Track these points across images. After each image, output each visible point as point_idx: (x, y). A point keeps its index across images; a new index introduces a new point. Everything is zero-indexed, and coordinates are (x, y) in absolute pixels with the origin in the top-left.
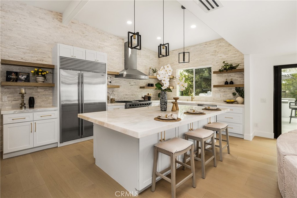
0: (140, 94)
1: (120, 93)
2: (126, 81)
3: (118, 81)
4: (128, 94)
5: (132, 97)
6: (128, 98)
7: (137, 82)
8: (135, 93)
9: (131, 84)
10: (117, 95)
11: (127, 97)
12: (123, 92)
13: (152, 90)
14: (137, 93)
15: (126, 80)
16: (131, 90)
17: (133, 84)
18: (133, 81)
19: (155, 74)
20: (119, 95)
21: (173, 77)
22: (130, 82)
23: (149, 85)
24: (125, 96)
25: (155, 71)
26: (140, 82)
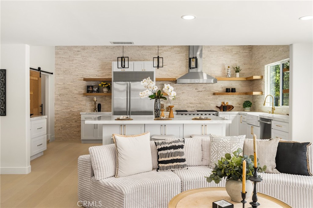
0: (213, 102)
1: (182, 101)
2: (190, 87)
3: (180, 87)
4: (194, 102)
5: (199, 105)
6: (193, 107)
7: (208, 87)
8: (205, 101)
9: (198, 90)
10: (177, 104)
11: (192, 106)
12: (186, 100)
13: (236, 97)
14: (209, 101)
15: (191, 86)
16: (198, 98)
17: (202, 89)
18: (202, 86)
19: (238, 74)
20: (180, 104)
21: (262, 77)
22: (197, 88)
23: (228, 90)
24: (189, 104)
25: (237, 70)
26: (213, 87)
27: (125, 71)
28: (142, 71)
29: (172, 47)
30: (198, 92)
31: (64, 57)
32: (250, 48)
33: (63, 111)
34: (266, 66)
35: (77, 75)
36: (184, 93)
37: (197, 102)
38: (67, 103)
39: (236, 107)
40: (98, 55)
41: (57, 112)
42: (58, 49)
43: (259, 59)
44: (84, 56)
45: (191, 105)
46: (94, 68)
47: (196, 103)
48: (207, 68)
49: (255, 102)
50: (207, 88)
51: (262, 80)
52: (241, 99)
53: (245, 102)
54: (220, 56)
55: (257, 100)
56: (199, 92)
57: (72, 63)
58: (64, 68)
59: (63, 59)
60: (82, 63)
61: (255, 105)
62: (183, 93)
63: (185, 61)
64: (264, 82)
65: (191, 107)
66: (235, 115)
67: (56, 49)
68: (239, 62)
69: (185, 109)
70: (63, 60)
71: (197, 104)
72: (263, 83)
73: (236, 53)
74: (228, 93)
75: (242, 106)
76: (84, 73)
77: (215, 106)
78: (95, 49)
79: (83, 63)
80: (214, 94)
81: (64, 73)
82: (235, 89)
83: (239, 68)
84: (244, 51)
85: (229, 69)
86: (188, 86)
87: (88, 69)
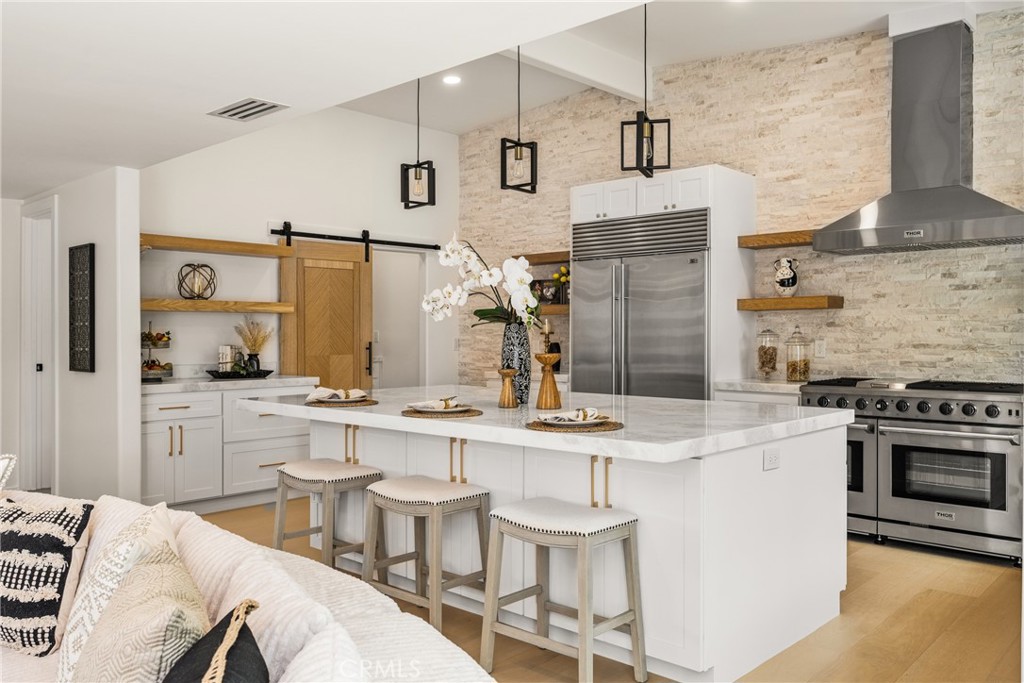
2: (914, 266)
3: (864, 269)
4: (934, 338)
6: (933, 365)
9: (957, 281)
10: (852, 347)
11: (926, 358)
15: (917, 260)
16: (955, 318)
17: (981, 275)
20: (866, 346)
22: (953, 269)
24: (912, 352)
27: (611, 216)
28: (663, 211)
29: (824, 91)
30: (959, 287)
31: (478, 190)
33: (478, 364)
35: (511, 248)
36: (884, 296)
37: (952, 341)
38: (487, 339)
40: (564, 170)
41: (464, 368)
42: (466, 170)
45: (919, 356)
46: (554, 219)
47: (947, 347)
50: (1009, 267)
56: (965, 288)
59: (476, 198)
60: (522, 207)
62: (878, 296)
65: (922, 365)
67: (461, 170)
69: (889, 371)
70: (476, 202)
71: (954, 348)
76: (527, 237)
78: (555, 151)
79: (526, 206)
86: (906, 261)
87: (538, 225)
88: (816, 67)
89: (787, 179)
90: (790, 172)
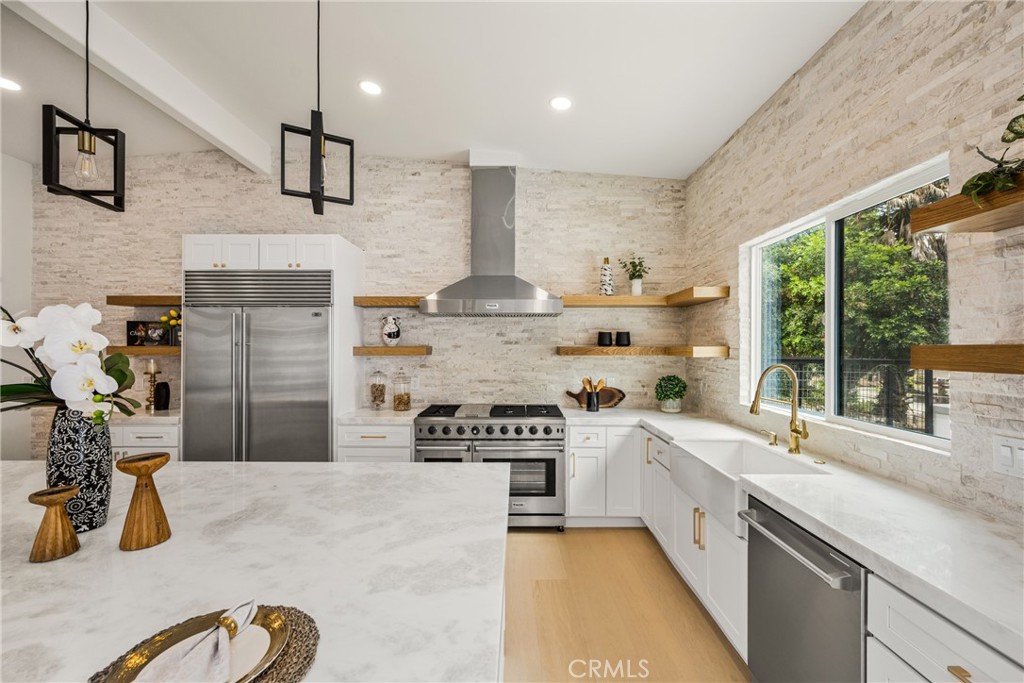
0: (556, 378)
1: (454, 374)
2: (479, 327)
4: (492, 376)
5: (511, 389)
6: (491, 394)
7: (540, 327)
8: (529, 375)
9: (506, 339)
10: (438, 383)
11: (487, 389)
12: (467, 370)
13: (630, 362)
14: (542, 376)
15: (482, 323)
16: (505, 362)
17: (520, 335)
18: (519, 323)
19: (637, 284)
20: (448, 382)
21: (727, 290)
22: (504, 331)
23: (604, 340)
24: (478, 385)
25: (636, 271)
26: (556, 328)
27: (229, 267)
28: (287, 268)
29: (418, 197)
30: (506, 343)
31: (61, 225)
32: (679, 199)
34: (743, 248)
36: (460, 347)
37: (503, 378)
39: (633, 394)
40: (174, 220)
42: (43, 202)
43: (710, 231)
44: (127, 225)
45: (483, 388)
46: (162, 264)
47: (499, 382)
48: (536, 265)
49: (696, 380)
50: (536, 331)
51: (726, 302)
52: (647, 367)
53: (663, 379)
54: (580, 226)
55: (707, 373)
56: (511, 343)
57: (90, 248)
58: (63, 263)
59: (59, 233)
60: (122, 248)
61: (697, 388)
62: (456, 346)
63: (463, 240)
64: (738, 309)
66: (625, 431)
67: (35, 201)
68: (642, 246)
69: (462, 399)
70: (58, 236)
71: (504, 382)
72: (730, 312)
73: (630, 214)
74: (605, 349)
75: (652, 392)
77: (562, 390)
78: (164, 201)
79: (127, 248)
80: (559, 351)
81: (64, 280)
82: (628, 333)
83: (640, 263)
84: (660, 210)
85: (606, 266)
86: (474, 324)
87: (142, 268)
88: (412, 178)
89: (389, 257)
90: (392, 252)
